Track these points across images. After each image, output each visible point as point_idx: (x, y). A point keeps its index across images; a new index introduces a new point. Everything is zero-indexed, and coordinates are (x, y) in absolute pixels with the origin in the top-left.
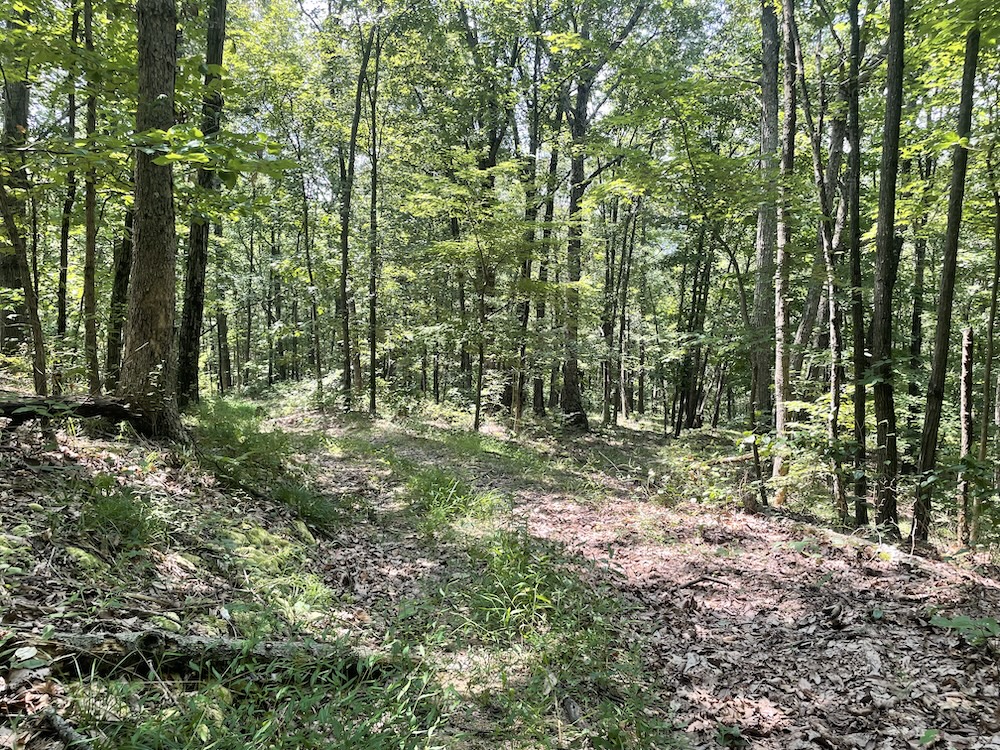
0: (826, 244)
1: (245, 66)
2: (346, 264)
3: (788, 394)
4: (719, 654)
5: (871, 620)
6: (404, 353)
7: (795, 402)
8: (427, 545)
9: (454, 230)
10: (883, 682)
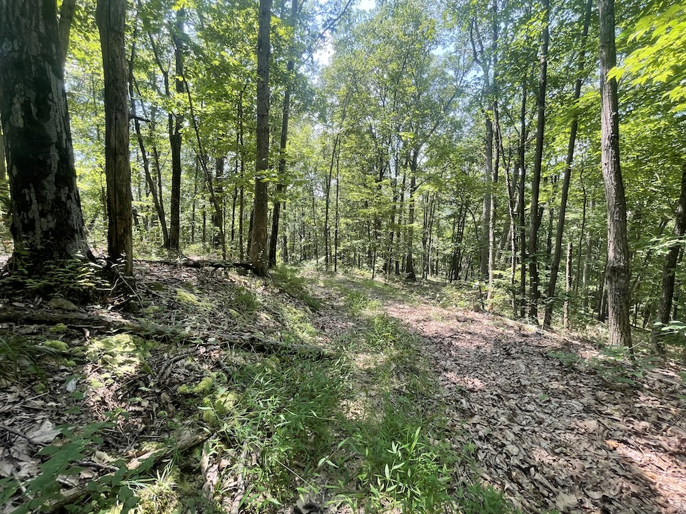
0: (510, 209)
1: (294, 150)
2: (327, 218)
3: (494, 268)
4: (461, 361)
5: (523, 353)
6: (347, 250)
7: (497, 271)
8: (352, 318)
9: (366, 205)
10: (526, 376)
